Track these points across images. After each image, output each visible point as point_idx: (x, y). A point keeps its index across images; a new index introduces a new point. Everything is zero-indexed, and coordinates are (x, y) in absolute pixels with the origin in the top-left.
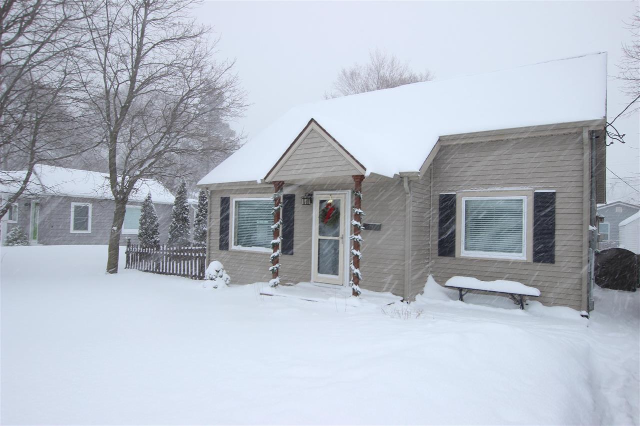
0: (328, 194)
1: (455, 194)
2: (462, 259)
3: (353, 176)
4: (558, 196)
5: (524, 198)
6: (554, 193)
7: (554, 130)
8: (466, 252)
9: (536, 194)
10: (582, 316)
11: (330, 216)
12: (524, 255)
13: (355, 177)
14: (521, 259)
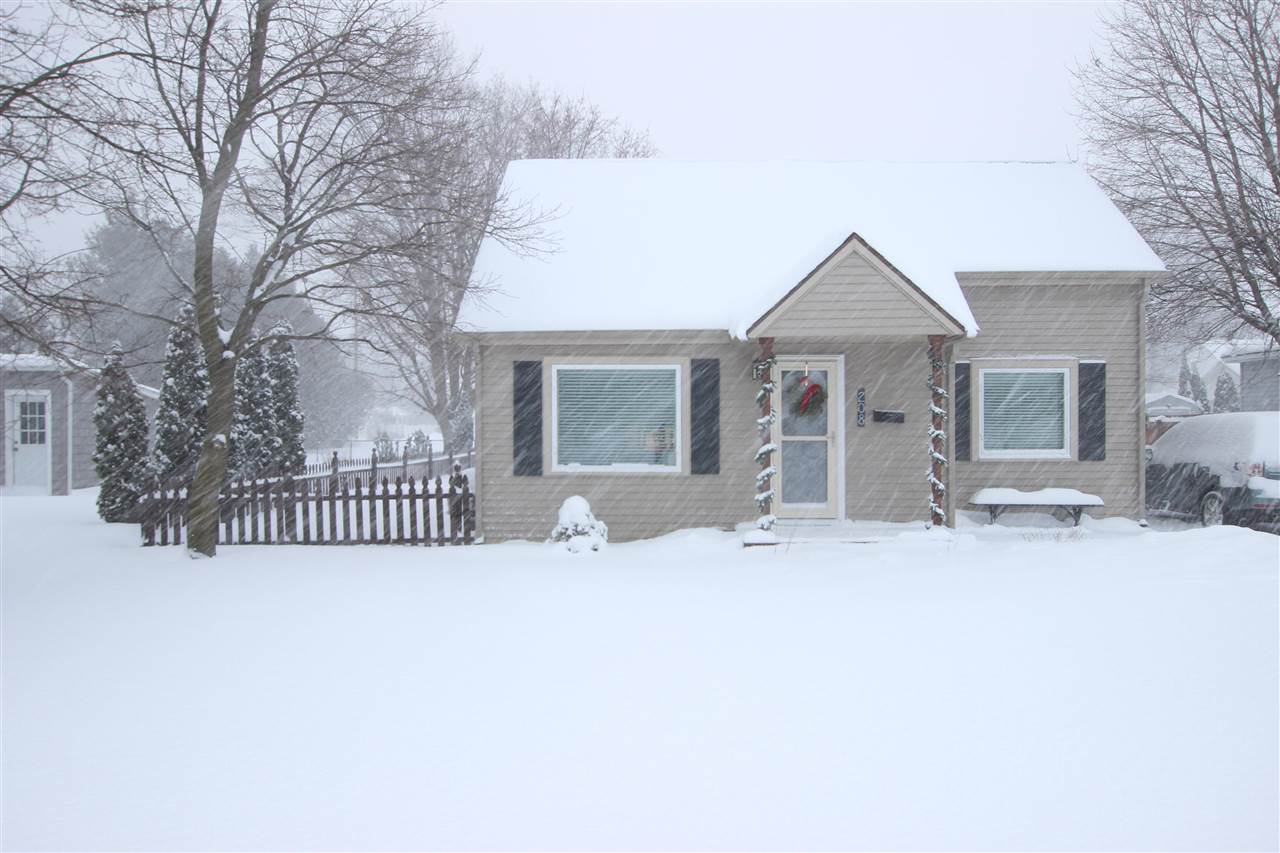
0: (801, 361)
1: (969, 365)
2: (981, 463)
3: (929, 336)
4: (1107, 368)
5: (1066, 371)
6: (1104, 365)
7: (1097, 279)
8: (987, 452)
9: (1080, 365)
10: (1142, 526)
11: (809, 401)
12: (1068, 452)
13: (932, 339)
14: (1065, 456)
